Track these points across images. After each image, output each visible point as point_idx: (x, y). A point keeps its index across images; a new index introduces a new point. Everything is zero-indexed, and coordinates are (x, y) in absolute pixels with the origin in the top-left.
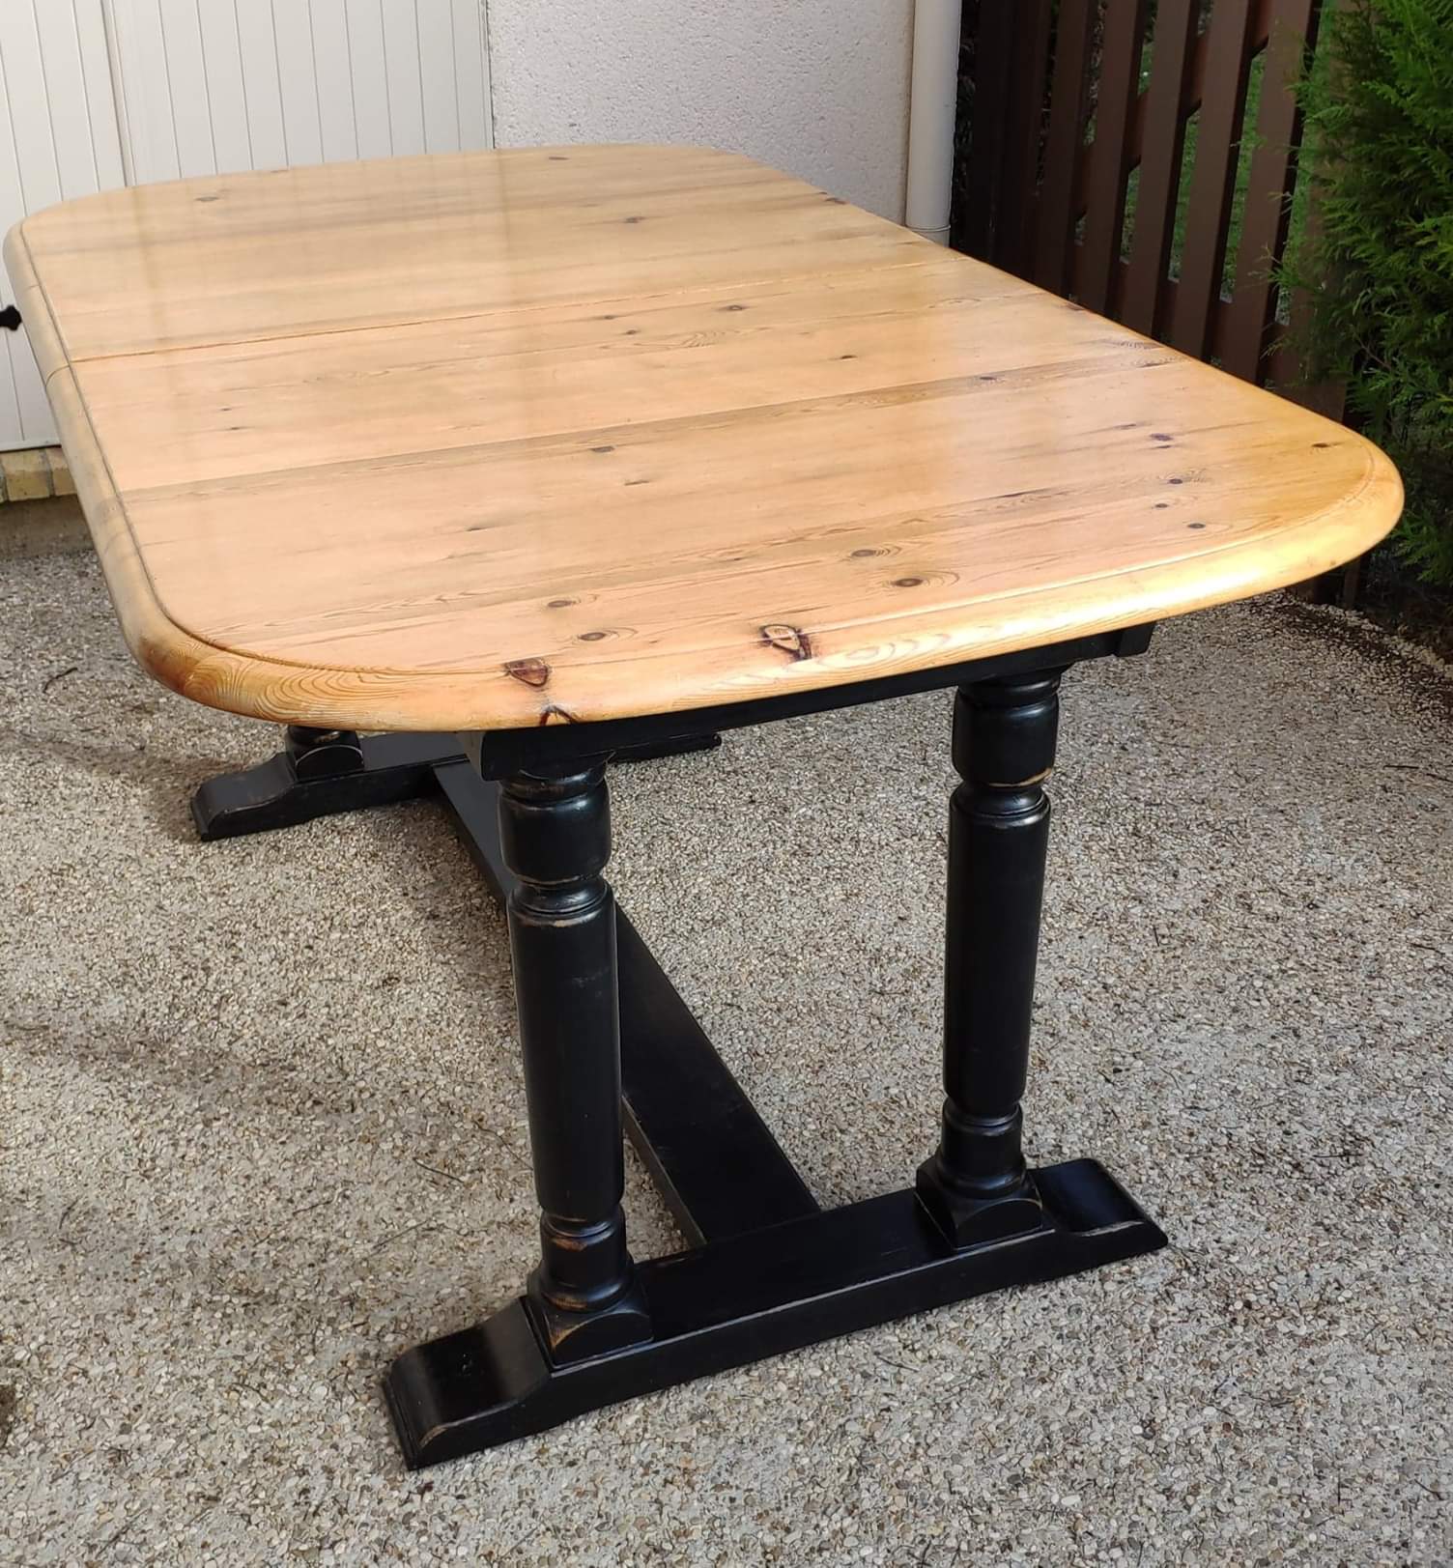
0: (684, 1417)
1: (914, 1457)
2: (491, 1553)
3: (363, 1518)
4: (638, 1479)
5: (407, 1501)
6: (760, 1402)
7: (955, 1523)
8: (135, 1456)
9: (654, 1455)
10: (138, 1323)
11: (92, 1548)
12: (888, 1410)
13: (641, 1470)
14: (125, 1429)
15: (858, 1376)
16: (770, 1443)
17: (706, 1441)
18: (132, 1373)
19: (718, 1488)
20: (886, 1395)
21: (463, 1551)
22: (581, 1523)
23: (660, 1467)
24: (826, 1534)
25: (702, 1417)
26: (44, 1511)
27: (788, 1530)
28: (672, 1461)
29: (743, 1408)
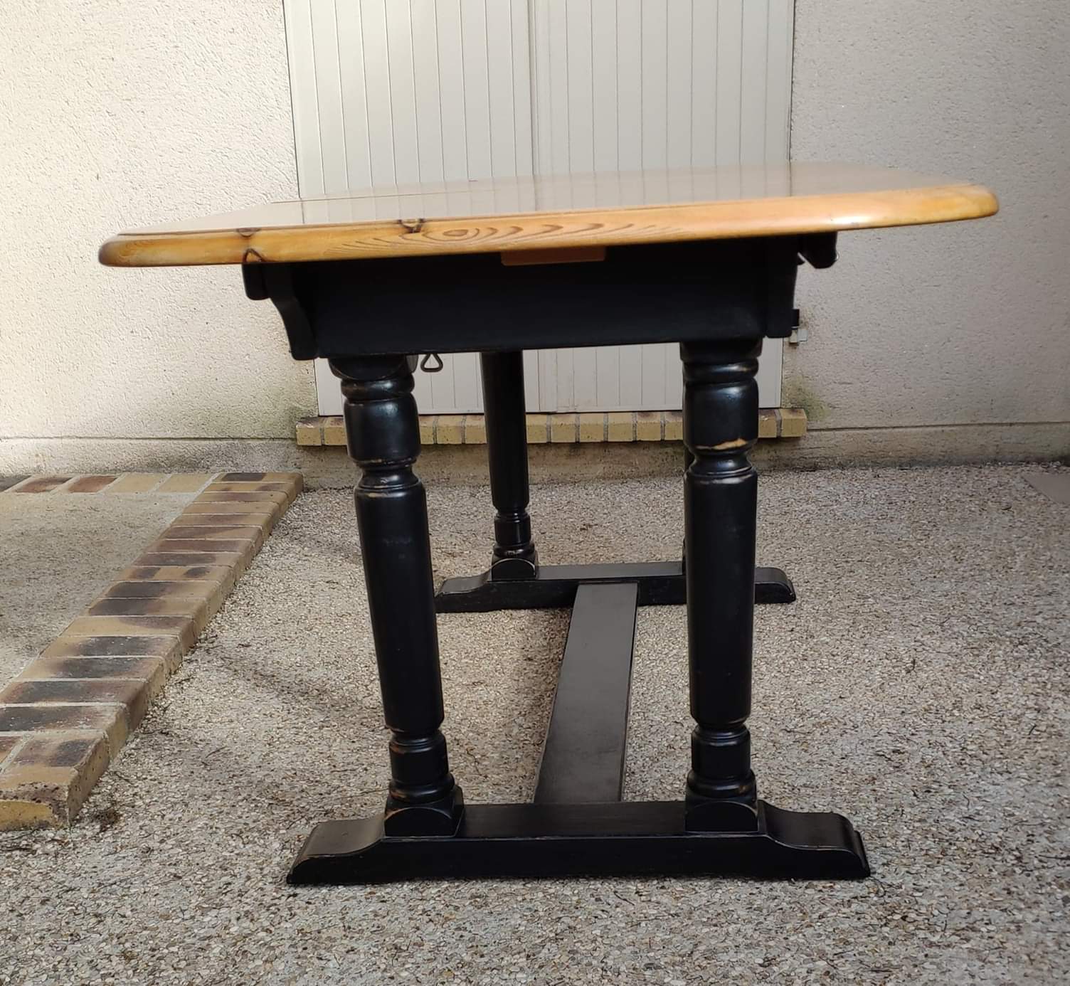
0: (468, 896)
1: (594, 941)
2: (303, 929)
3: (248, 900)
4: (415, 916)
5: (279, 898)
6: (520, 898)
7: (589, 976)
8: (155, 852)
9: (434, 908)
10: (209, 802)
11: (100, 884)
12: (596, 917)
13: (421, 912)
14: (162, 841)
15: (593, 899)
16: (509, 917)
17: (470, 908)
18: (187, 820)
19: (458, 929)
20: (603, 911)
21: (288, 925)
22: (365, 928)
23: (433, 914)
24: (504, 963)
25: (479, 897)
26: (91, 866)
27: (482, 956)
28: (442, 913)
29: (507, 899)
